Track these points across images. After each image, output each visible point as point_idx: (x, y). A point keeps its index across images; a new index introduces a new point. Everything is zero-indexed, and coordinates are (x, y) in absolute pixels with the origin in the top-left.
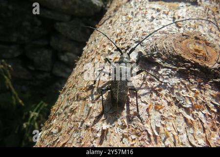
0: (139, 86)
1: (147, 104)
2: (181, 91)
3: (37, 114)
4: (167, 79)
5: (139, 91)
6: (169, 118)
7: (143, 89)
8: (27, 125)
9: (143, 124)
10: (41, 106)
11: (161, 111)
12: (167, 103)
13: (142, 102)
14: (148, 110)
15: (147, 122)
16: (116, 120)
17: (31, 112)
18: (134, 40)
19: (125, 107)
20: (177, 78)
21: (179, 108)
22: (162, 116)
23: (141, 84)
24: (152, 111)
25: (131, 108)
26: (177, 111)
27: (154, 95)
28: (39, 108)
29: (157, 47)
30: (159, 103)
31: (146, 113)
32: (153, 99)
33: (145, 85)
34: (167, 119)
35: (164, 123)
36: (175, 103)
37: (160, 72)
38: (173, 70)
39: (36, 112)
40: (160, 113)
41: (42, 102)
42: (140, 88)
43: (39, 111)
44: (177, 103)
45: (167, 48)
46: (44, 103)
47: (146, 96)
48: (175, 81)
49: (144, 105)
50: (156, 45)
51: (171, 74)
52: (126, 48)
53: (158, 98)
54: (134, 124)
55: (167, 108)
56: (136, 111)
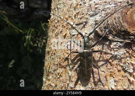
0: (98, 59)
1: (105, 72)
2: (126, 59)
3: (30, 37)
4: (116, 51)
5: (99, 63)
6: (119, 81)
7: (101, 61)
8: (26, 44)
9: (104, 87)
10: (30, 31)
11: (114, 76)
12: (117, 70)
13: (101, 71)
14: (106, 77)
15: (106, 85)
16: (87, 84)
17: (26, 36)
18: (89, 15)
19: (92, 76)
20: (124, 49)
21: (125, 72)
22: (115, 80)
23: (99, 57)
24: (108, 77)
25: (95, 76)
26: (124, 75)
27: (109, 65)
28: (30, 33)
29: (108, 24)
30: (112, 71)
31: (105, 79)
32: (108, 69)
33: (102, 58)
34: (118, 81)
35: (116, 85)
36: (122, 69)
37: (112, 46)
38: (121, 42)
39: (29, 35)
40: (114, 77)
41: (30, 29)
42: (99, 61)
43: (30, 35)
44: (124, 69)
45: (116, 23)
46: (32, 29)
47: (104, 66)
48: (122, 51)
49: (103, 73)
50: (108, 22)
51: (120, 46)
52: (84, 24)
53: (112, 67)
54: (98, 87)
55: (118, 73)
56: (98, 78)
